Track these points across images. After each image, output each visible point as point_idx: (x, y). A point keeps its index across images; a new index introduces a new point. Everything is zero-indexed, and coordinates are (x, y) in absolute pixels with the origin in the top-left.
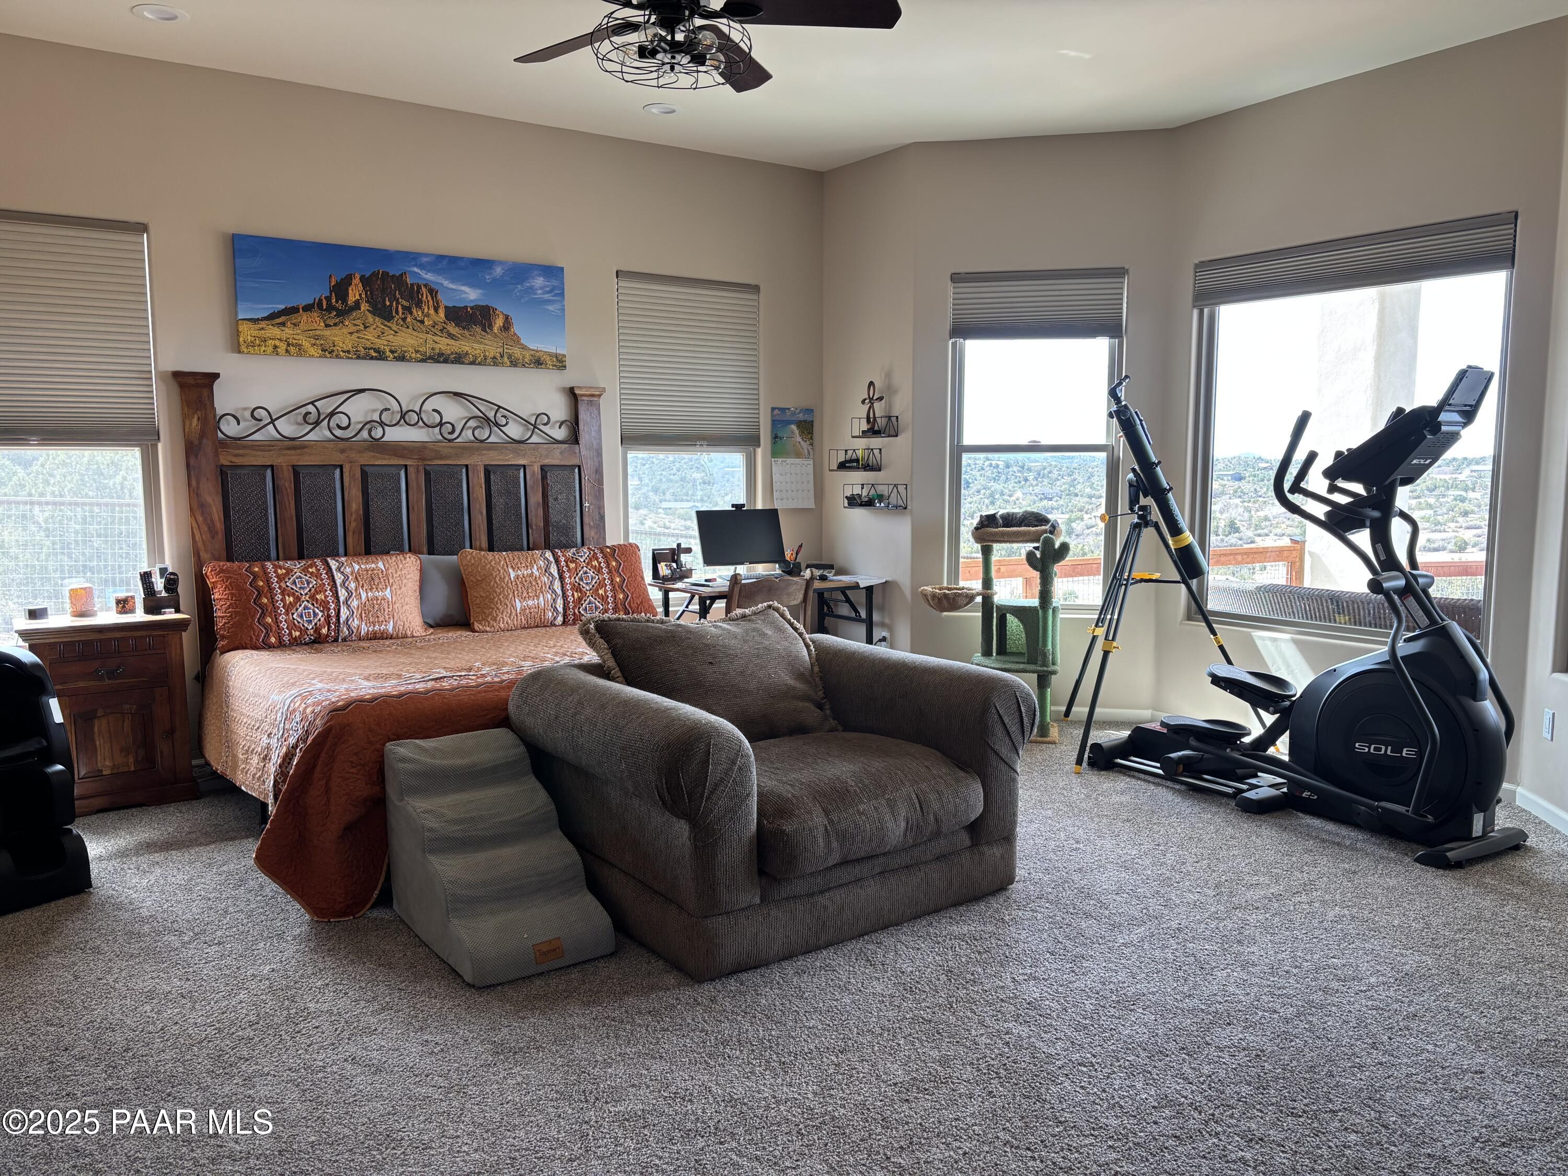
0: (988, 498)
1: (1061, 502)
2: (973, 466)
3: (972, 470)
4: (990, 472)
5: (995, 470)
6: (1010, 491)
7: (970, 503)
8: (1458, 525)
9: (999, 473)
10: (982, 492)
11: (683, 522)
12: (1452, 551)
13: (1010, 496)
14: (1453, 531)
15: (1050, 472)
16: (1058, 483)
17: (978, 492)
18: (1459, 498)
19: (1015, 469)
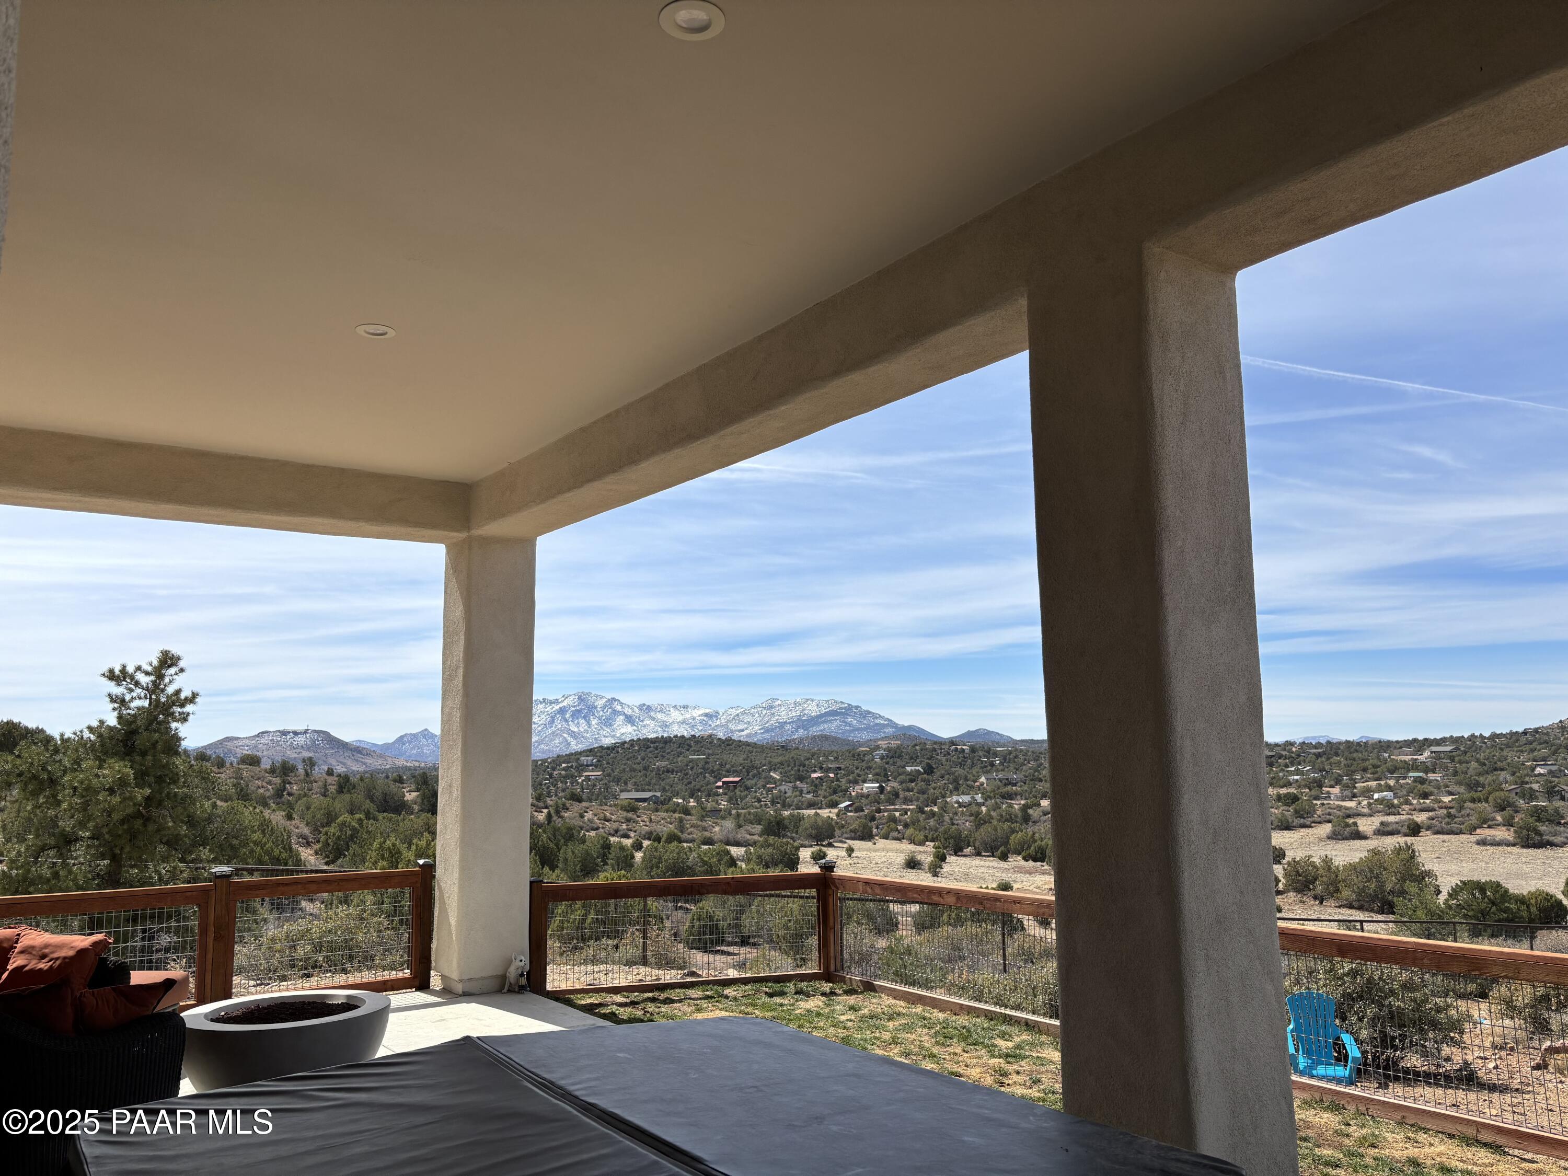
0: (952, 784)
1: (1025, 788)
2: (939, 751)
3: (937, 755)
4: (956, 757)
5: (961, 755)
6: (974, 776)
7: (934, 789)
8: (1412, 807)
9: (965, 757)
10: (946, 777)
11: (625, 814)
12: (1406, 835)
13: (975, 781)
14: (1408, 814)
15: (1016, 757)
16: (1024, 768)
17: (942, 777)
18: (1418, 780)
19: (981, 753)
